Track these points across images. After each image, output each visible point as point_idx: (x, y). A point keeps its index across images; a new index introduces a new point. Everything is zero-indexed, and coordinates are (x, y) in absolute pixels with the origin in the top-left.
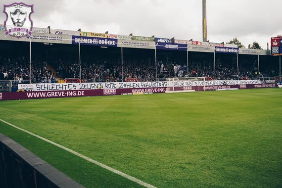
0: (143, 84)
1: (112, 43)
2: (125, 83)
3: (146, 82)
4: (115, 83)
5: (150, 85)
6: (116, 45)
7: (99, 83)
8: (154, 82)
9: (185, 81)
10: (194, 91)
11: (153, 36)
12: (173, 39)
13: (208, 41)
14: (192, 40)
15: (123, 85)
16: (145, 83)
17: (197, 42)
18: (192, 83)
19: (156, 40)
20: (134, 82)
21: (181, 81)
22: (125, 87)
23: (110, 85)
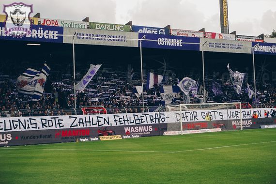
0: (117, 118)
1: (52, 35)
2: (83, 117)
3: (124, 115)
4: (60, 117)
5: (132, 119)
6: (61, 38)
7: (27, 118)
8: (140, 114)
9: (199, 111)
10: (219, 130)
11: (130, 23)
12: (168, 29)
13: (234, 33)
14: (203, 30)
15: (78, 120)
16: (121, 115)
17: (213, 35)
18: (213, 113)
19: (135, 29)
20: (100, 115)
21: (191, 111)
22: (81, 126)
23: (52, 120)
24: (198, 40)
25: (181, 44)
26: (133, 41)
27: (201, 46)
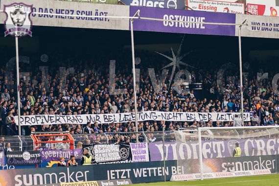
24: (232, 17)
25: (203, 25)
26: (120, 20)
27: (237, 27)
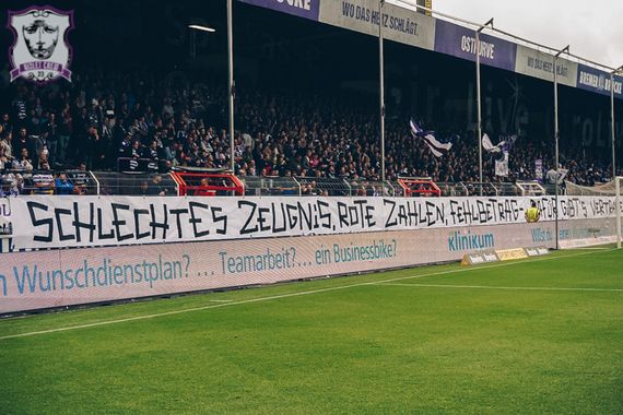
0: (455, 209)
2: (403, 201)
7: (313, 200)
15: (397, 210)
16: (460, 201)
20: (430, 199)
22: (403, 224)
23: (355, 208)
